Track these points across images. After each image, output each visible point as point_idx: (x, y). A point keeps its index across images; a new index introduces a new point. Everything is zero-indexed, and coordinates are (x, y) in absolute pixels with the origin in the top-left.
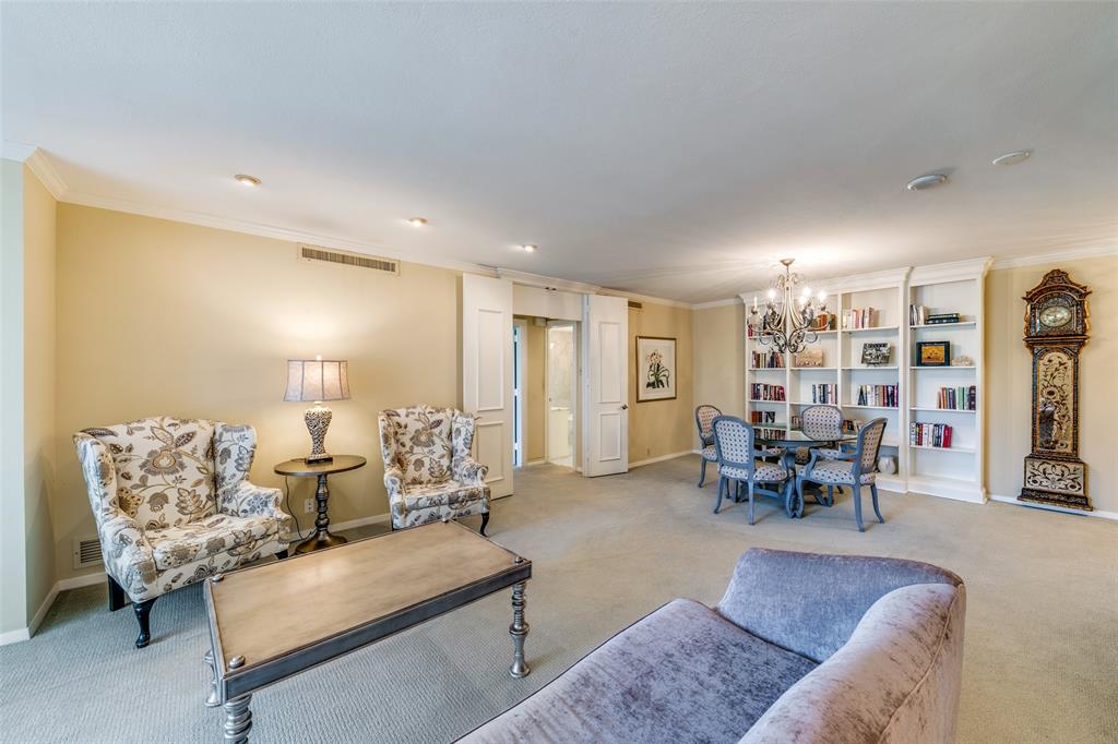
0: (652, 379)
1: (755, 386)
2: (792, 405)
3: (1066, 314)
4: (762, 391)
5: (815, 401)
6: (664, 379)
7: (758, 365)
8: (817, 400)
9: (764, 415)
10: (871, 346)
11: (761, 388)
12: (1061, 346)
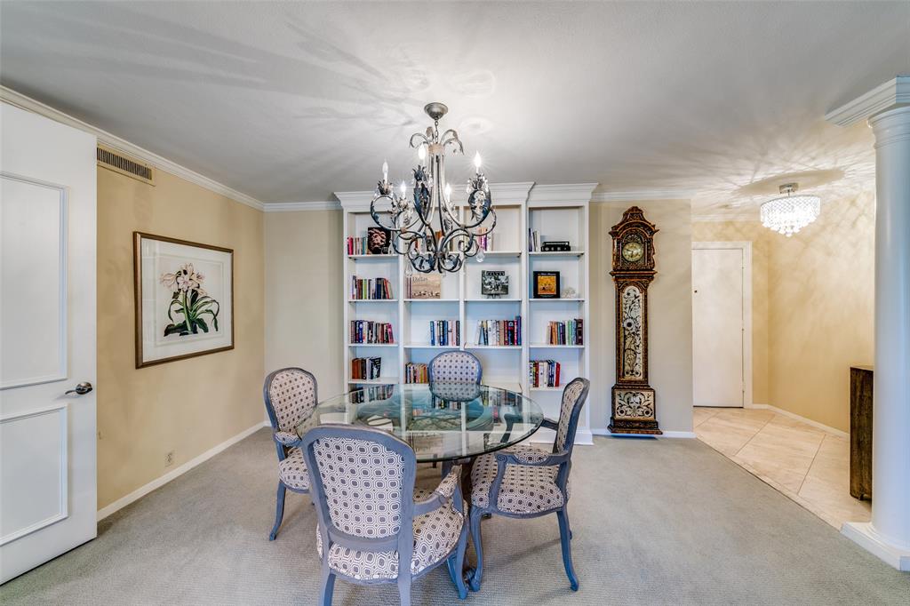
0: (180, 318)
1: (356, 324)
2: (405, 349)
3: (639, 250)
4: (365, 331)
5: (433, 343)
6: (208, 318)
7: (360, 295)
8: (436, 341)
9: (368, 363)
10: (490, 273)
11: (365, 326)
12: (636, 280)
